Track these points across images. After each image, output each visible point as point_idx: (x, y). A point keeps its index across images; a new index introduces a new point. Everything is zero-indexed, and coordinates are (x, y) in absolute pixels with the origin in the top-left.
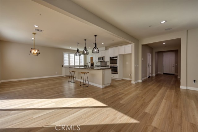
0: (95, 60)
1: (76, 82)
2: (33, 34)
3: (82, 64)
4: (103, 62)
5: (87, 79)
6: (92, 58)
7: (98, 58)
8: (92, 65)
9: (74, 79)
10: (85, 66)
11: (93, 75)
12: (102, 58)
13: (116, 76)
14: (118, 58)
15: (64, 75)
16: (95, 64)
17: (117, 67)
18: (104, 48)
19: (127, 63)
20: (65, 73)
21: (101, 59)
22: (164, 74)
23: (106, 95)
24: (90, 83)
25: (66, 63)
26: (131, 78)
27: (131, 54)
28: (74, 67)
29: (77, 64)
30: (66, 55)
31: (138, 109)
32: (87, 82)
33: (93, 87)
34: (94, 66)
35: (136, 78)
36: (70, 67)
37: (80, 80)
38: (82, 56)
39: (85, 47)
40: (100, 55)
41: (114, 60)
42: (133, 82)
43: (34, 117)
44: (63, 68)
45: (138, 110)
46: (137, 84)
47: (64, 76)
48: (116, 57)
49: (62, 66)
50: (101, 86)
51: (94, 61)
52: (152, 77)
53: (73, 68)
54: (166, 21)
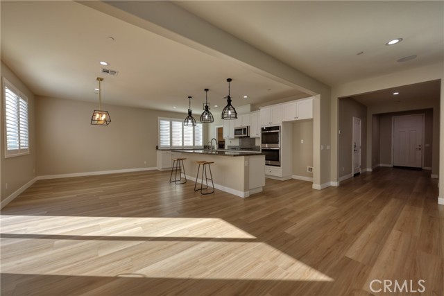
0: (229, 134)
1: (185, 182)
2: (98, 79)
3: (200, 143)
4: (247, 139)
5: (209, 177)
6: (220, 131)
7: (236, 130)
8: (221, 145)
9: (183, 175)
10: (206, 147)
11: (223, 169)
12: (245, 129)
13: (276, 172)
14: (281, 129)
15: (159, 167)
16: (227, 144)
17: (278, 151)
18: (248, 108)
19: (302, 141)
20: (162, 162)
21: (242, 133)
22: (394, 167)
23: (252, 214)
24: (218, 187)
25: (165, 142)
26: (311, 175)
27: (311, 120)
28: (182, 150)
29: (189, 143)
30: (165, 125)
31: (329, 249)
32: (210, 184)
33: (224, 195)
34: (226, 148)
35: (325, 177)
36: (173, 150)
37: (194, 179)
38: (200, 126)
39: (205, 105)
40: (239, 123)
41: (270, 134)
42: (317, 186)
43: (100, 256)
44: (159, 153)
45: (329, 251)
46: (327, 190)
47: (160, 170)
48: (277, 128)
49: (157, 148)
50: (241, 194)
51: (225, 136)
52: (365, 174)
53: (180, 153)
54: (401, 40)
